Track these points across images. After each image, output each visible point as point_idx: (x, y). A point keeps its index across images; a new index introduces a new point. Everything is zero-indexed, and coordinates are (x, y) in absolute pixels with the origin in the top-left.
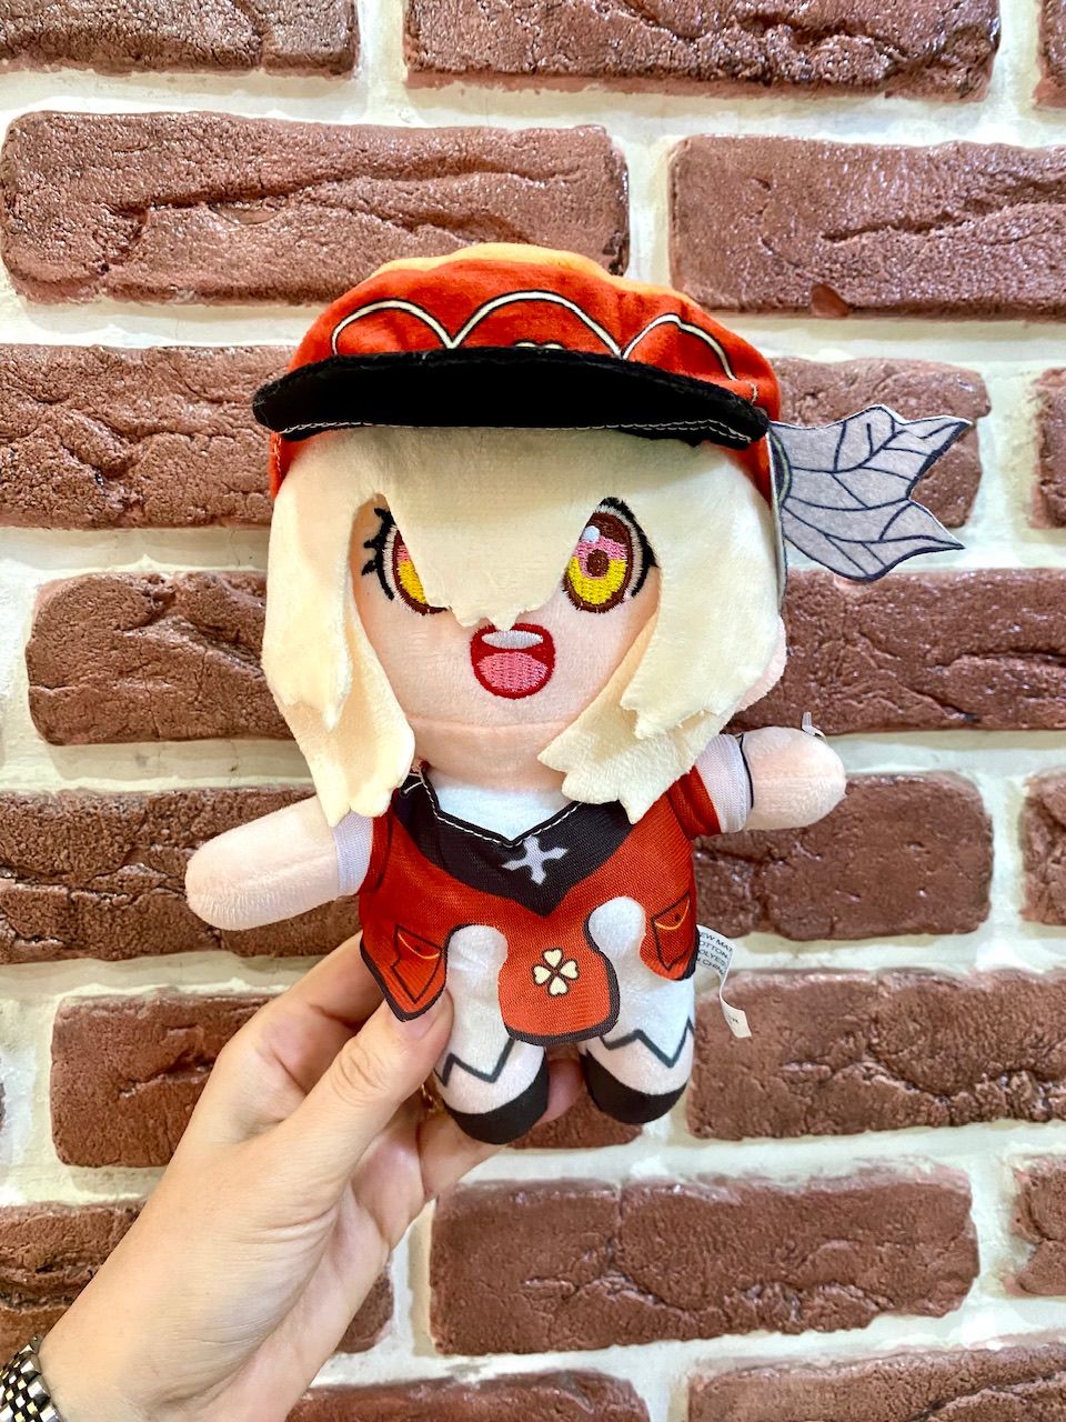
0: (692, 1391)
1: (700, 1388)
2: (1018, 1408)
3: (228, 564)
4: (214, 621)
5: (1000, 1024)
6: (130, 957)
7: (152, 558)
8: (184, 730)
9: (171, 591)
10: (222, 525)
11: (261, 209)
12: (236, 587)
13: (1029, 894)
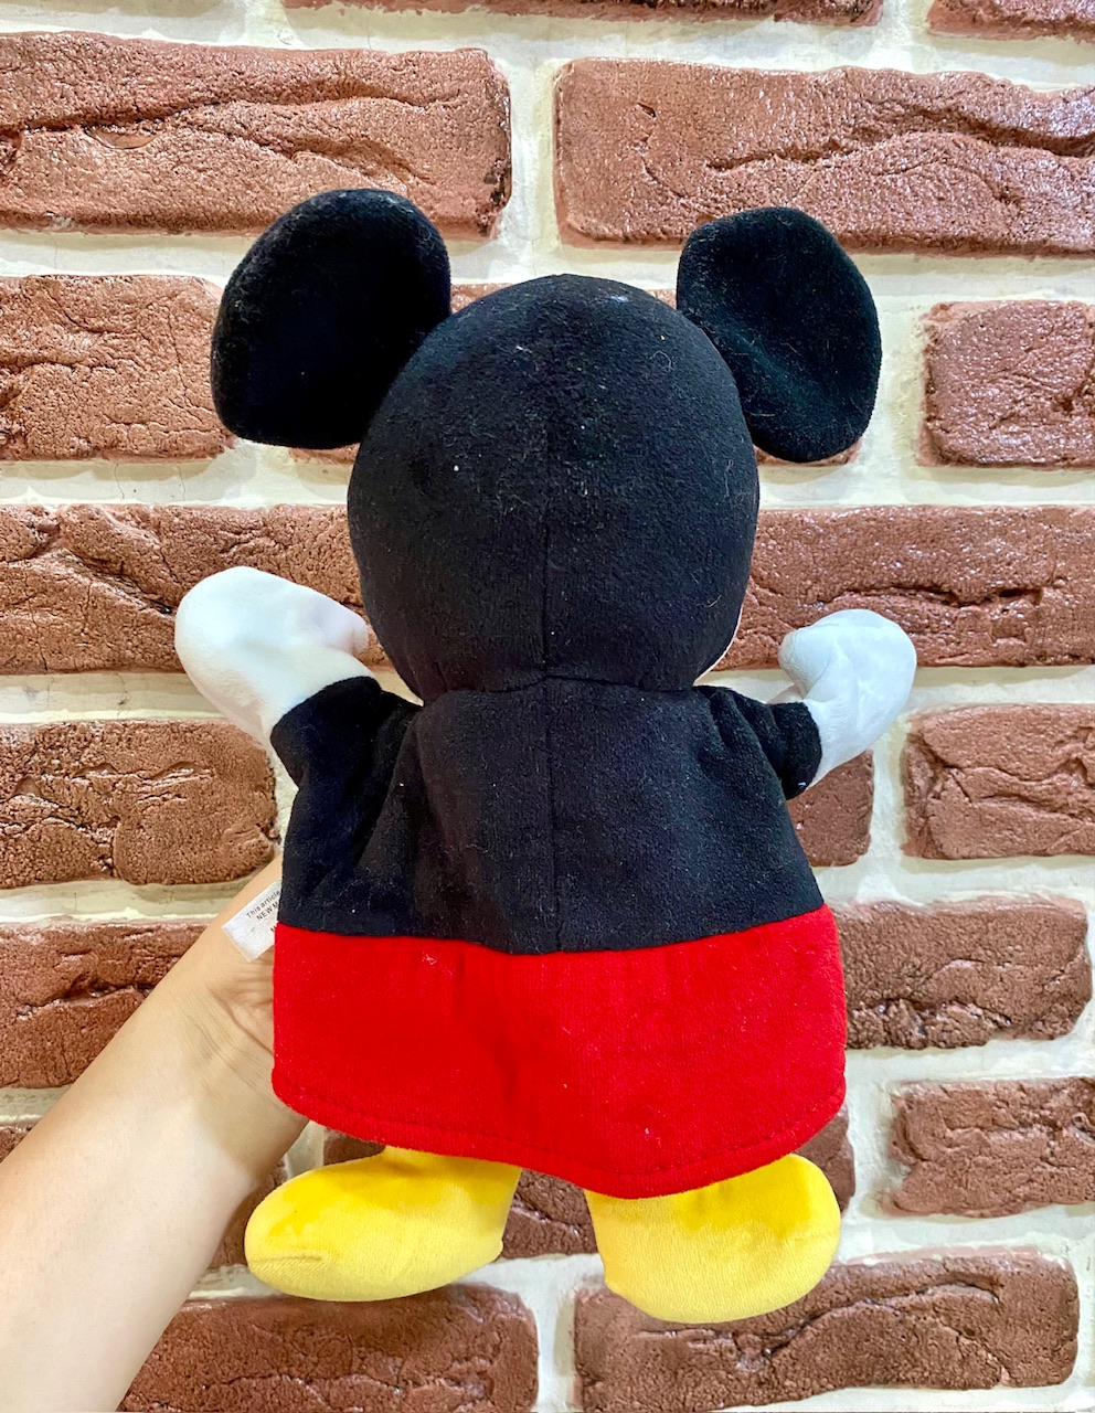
0: (578, 1302)
1: (585, 1300)
2: (892, 1320)
3: (113, 497)
4: (99, 554)
5: (878, 954)
6: (24, 884)
7: (37, 491)
8: (72, 661)
9: (55, 523)
10: (105, 458)
11: (138, 133)
12: (120, 519)
13: (910, 829)
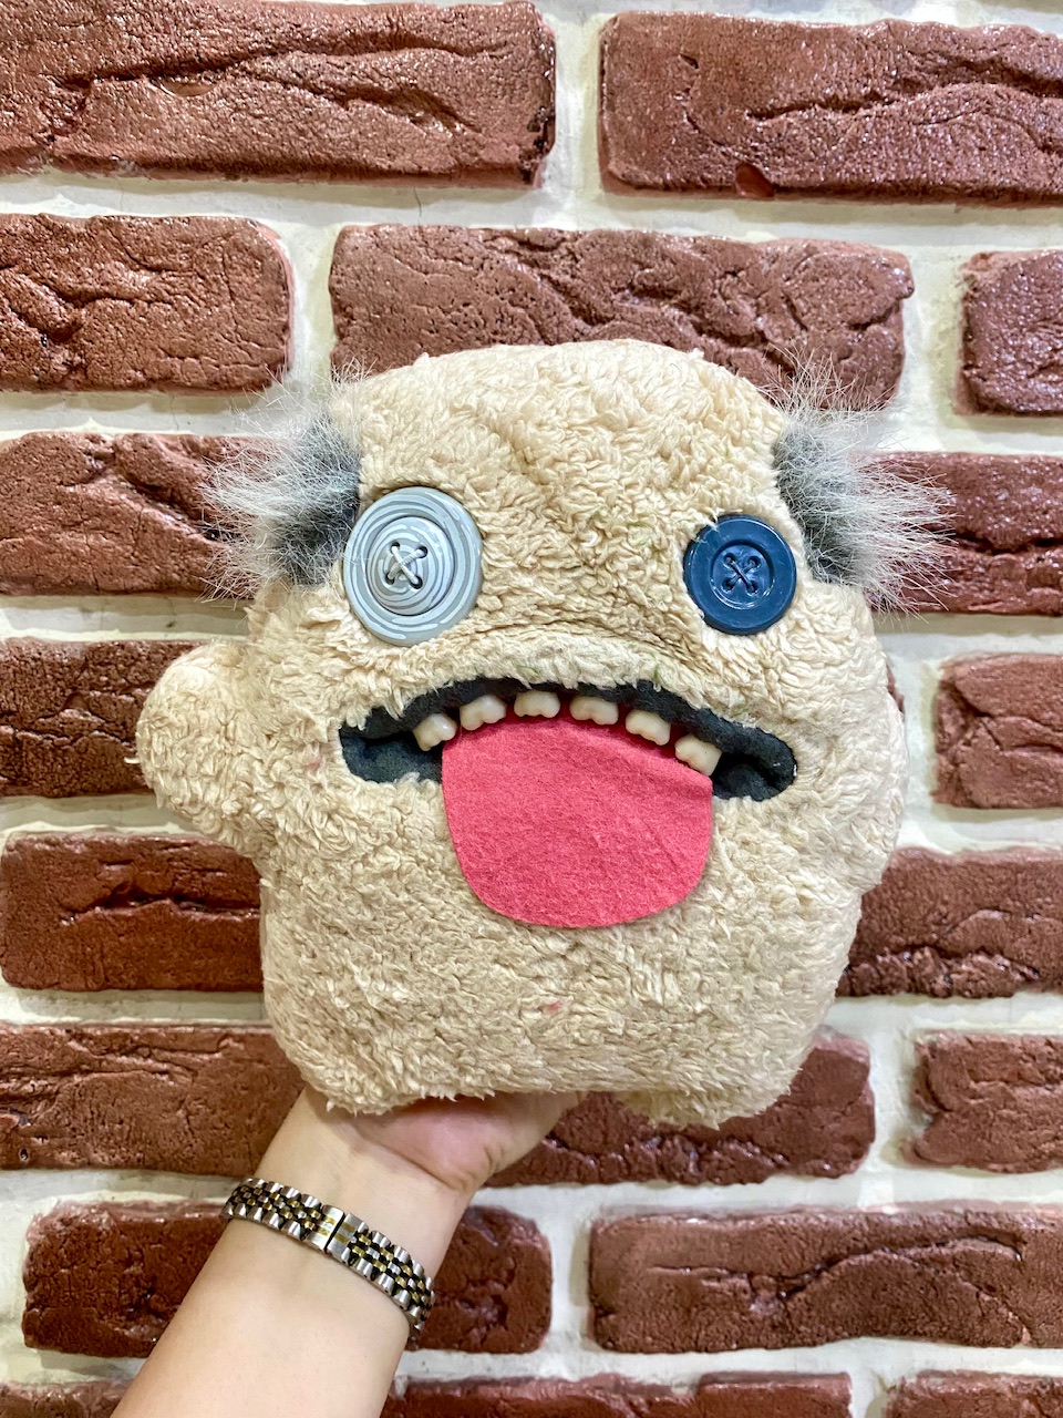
0: (594, 1232)
1: (600, 1230)
2: (911, 1271)
3: (169, 428)
4: (150, 480)
5: (904, 900)
6: (71, 795)
7: (98, 421)
8: (121, 582)
9: (111, 451)
10: (161, 390)
11: (203, 80)
12: (172, 448)
13: (940, 777)
